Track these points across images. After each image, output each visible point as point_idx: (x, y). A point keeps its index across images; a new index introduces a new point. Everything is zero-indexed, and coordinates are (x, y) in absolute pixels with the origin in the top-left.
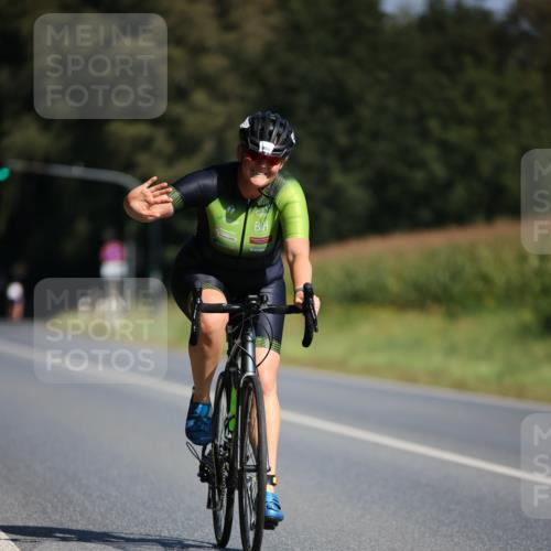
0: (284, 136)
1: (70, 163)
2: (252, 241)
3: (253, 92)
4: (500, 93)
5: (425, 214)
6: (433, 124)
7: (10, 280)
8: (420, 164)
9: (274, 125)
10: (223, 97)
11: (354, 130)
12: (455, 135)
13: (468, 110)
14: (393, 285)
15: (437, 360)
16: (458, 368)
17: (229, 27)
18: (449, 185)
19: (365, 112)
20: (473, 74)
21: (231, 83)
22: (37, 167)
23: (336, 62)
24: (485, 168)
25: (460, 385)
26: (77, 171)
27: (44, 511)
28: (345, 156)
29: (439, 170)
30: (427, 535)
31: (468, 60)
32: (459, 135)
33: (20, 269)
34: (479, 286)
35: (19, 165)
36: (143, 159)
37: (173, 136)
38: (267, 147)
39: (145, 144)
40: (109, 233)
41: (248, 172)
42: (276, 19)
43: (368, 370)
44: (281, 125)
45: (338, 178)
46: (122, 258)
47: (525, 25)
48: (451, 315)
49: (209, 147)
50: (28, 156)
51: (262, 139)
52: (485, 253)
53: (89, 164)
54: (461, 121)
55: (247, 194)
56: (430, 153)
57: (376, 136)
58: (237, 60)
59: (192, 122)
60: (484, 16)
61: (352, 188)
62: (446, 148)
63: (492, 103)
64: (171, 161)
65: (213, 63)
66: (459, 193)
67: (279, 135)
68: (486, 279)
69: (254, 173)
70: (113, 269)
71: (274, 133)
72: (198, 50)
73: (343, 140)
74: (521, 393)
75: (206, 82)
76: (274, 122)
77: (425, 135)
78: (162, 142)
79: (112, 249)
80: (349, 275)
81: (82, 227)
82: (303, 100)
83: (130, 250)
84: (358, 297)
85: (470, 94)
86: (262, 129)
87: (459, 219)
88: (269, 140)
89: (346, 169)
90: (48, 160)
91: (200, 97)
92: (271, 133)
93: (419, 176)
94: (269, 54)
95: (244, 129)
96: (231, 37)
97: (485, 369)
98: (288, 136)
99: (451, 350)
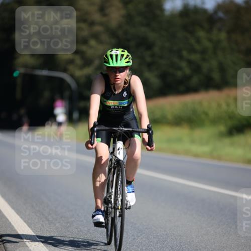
3: (113, 41)
4: (210, 40)
5: (182, 88)
6: (185, 53)
8: (180, 69)
11: (153, 55)
13: (197, 47)
14: (170, 117)
15: (187, 146)
16: (196, 148)
17: (105, 15)
21: (104, 37)
25: (196, 155)
26: (45, 73)
28: (150, 65)
29: (187, 71)
32: (195, 57)
34: (204, 117)
35: (22, 70)
37: (82, 58)
39: (71, 62)
42: (123, 12)
45: (147, 74)
47: (221, 14)
48: (192, 128)
49: (97, 62)
50: (25, 66)
53: (50, 69)
56: (184, 64)
57: (161, 57)
58: (107, 28)
59: (90, 52)
60: (205, 11)
61: (152, 78)
62: (190, 62)
63: (207, 44)
64: (82, 67)
66: (195, 80)
68: (206, 114)
72: (92, 24)
73: (148, 59)
75: (96, 36)
77: (181, 57)
78: (79, 61)
81: (47, 94)
85: (198, 41)
89: (150, 70)
90: (34, 68)
91: (93, 43)
94: (120, 26)
96: (104, 19)
97: (206, 149)
99: (193, 142)
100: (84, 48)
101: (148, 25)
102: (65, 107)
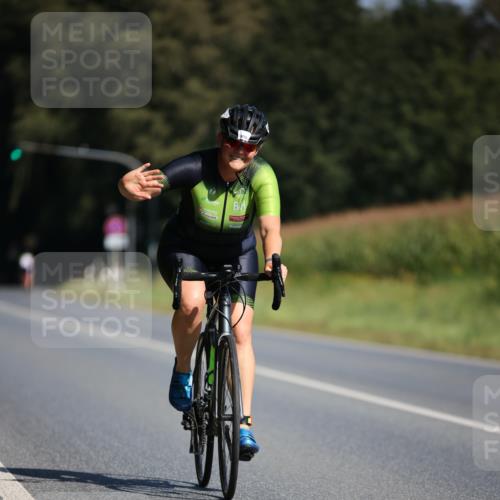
0: (260, 126)
1: (77, 144)
2: (231, 219)
3: (242, 80)
4: (468, 80)
5: (399, 190)
6: (407, 109)
7: (22, 251)
8: (394, 145)
9: (251, 116)
10: (215, 85)
11: (333, 115)
12: (427, 119)
13: (437, 96)
14: (370, 255)
15: (409, 324)
16: (428, 330)
17: (220, 21)
18: (420, 164)
19: (344, 98)
20: (442, 63)
21: (222, 72)
22: (47, 149)
23: (317, 53)
24: (454, 149)
25: (431, 346)
26: (83, 152)
27: (53, 461)
28: (325, 138)
29: (412, 151)
30: (401, 482)
31: (438, 50)
32: (429, 119)
33: (31, 241)
34: (448, 256)
35: (30, 147)
36: (142, 141)
37: (169, 120)
38: (245, 135)
39: (145, 127)
40: (111, 208)
41: (227, 157)
42: (263, 13)
43: (347, 332)
44: (258, 116)
45: (320, 158)
46: (123, 231)
47: (490, 18)
48: (422, 283)
49: (202, 130)
50: (38, 138)
51: (240, 128)
52: (453, 226)
53: (94, 146)
54: (431, 106)
55: (227, 178)
56: (403, 135)
57: (354, 119)
58: (228, 51)
59: (187, 108)
60: (454, 10)
61: (332, 166)
62: (418, 130)
63: (459, 89)
64: (167, 143)
65: (206, 54)
66: (429, 172)
67: (255, 125)
68: (453, 249)
69: (232, 158)
70: (115, 240)
71: (251, 124)
72: (193, 41)
73: (324, 124)
74: (485, 353)
75: (200, 71)
76: (251, 114)
77: (398, 118)
78: (160, 126)
79: (114, 223)
80: (330, 246)
81: (87, 203)
82: (287, 87)
83: (130, 223)
84: (338, 266)
85: (440, 81)
86: (241, 120)
87: (430, 195)
88: (246, 130)
89: (327, 150)
90: (57, 142)
91: (194, 85)
92: (248, 123)
93: (393, 156)
94: (256, 45)
95: (224, 119)
96: (222, 30)
97: (454, 331)
98: (263, 126)
99: (423, 314)
100: (173, 96)
101: (324, 44)
102: (129, 233)
